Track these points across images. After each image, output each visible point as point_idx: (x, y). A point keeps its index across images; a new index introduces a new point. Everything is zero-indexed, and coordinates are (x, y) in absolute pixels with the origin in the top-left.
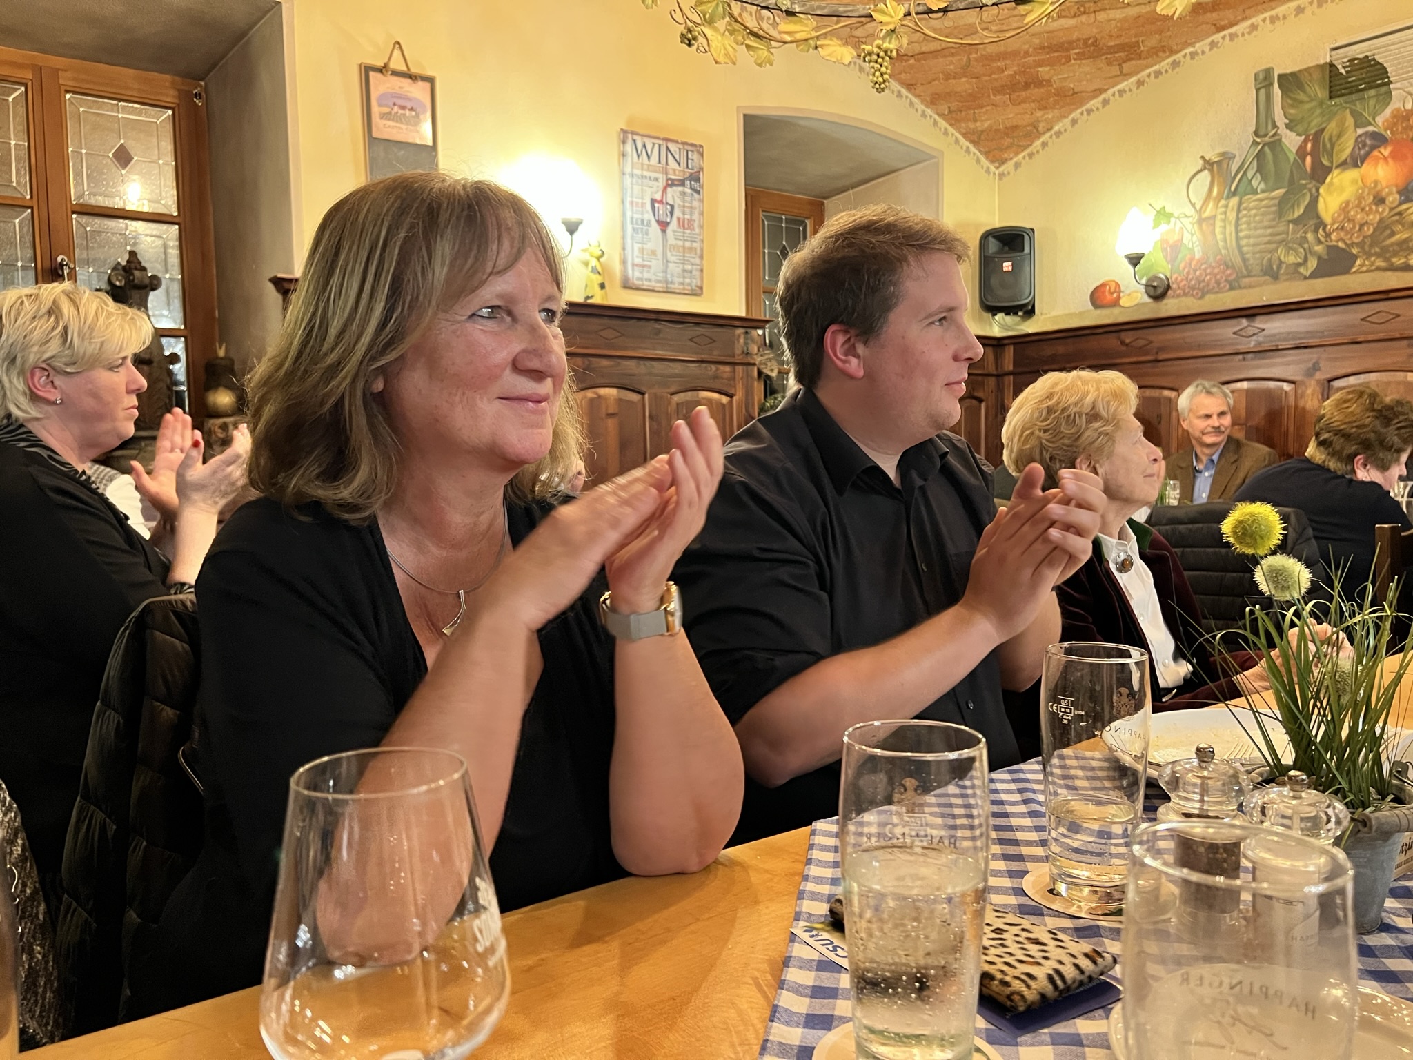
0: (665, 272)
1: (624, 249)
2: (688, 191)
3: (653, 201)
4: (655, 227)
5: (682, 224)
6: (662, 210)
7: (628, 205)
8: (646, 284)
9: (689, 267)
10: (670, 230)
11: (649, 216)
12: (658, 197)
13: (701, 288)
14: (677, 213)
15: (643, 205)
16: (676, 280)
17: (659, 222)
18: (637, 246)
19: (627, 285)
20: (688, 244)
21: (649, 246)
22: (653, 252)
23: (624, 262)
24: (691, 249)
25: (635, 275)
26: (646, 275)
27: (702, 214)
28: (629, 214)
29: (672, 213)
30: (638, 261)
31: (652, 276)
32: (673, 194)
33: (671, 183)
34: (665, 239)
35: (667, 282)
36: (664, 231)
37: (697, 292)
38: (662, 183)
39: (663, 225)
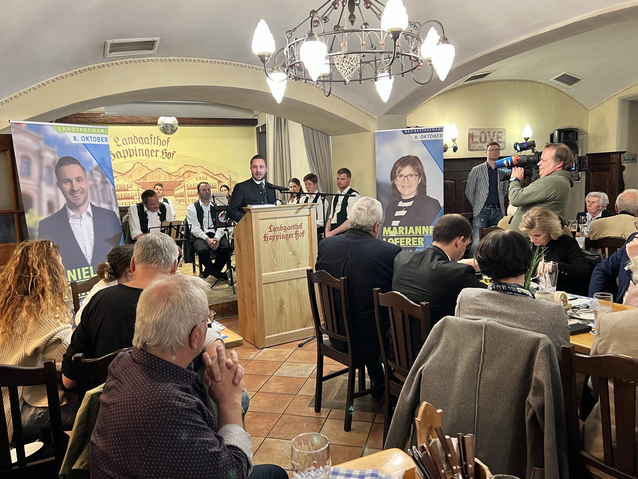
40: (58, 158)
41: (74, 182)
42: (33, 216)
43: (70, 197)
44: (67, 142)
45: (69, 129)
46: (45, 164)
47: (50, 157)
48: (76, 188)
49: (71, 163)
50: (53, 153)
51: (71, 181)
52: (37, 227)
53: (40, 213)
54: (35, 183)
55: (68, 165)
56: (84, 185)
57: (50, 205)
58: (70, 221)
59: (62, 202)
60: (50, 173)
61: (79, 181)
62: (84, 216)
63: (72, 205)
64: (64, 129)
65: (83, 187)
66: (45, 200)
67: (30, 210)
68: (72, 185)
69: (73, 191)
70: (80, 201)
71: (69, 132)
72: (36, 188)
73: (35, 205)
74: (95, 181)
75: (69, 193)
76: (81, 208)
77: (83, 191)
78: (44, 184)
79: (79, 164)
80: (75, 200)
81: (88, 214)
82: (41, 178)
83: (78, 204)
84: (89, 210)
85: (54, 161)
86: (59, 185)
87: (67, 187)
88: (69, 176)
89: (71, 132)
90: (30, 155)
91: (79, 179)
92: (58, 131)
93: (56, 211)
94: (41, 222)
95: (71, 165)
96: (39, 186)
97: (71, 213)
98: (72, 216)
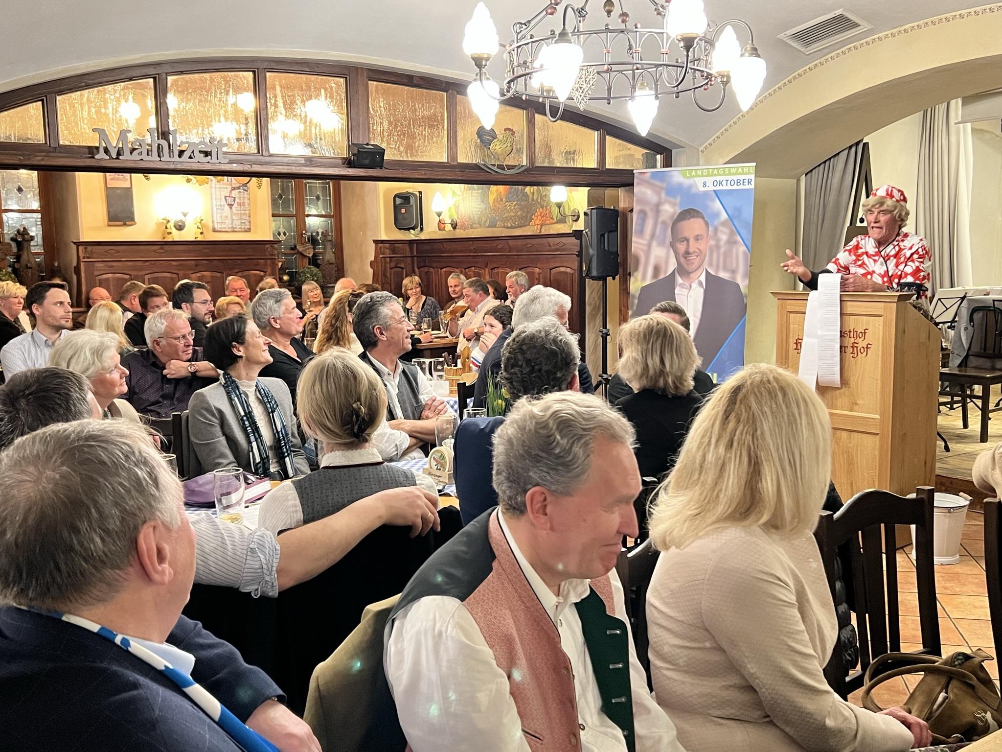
0: (232, 224)
1: (213, 217)
2: (242, 191)
3: (225, 197)
4: (227, 207)
5: (239, 204)
6: (230, 201)
7: (214, 200)
8: (224, 230)
9: (243, 221)
10: (234, 207)
11: (224, 202)
12: (228, 195)
13: (250, 229)
14: (237, 200)
15: (221, 199)
16: (238, 227)
17: (228, 205)
18: (219, 215)
19: (214, 231)
20: (243, 212)
21: (224, 214)
22: (226, 217)
23: (213, 222)
24: (244, 214)
25: (218, 227)
26: (223, 226)
27: (249, 199)
28: (214, 203)
29: (234, 200)
30: (219, 221)
31: (227, 225)
32: (235, 193)
33: (234, 189)
34: (231, 211)
35: (233, 228)
36: (231, 208)
37: (249, 230)
38: (229, 188)
39: (231, 206)
40: (679, 211)
41: (692, 241)
42: (636, 280)
43: (682, 260)
44: (694, 190)
45: (699, 172)
46: (660, 220)
47: (669, 210)
48: (691, 250)
49: (694, 217)
50: (674, 205)
51: (688, 240)
52: (637, 294)
53: (644, 278)
54: (645, 242)
55: (689, 219)
56: (702, 245)
57: (657, 270)
58: (676, 291)
59: (672, 265)
60: (665, 231)
61: (698, 240)
62: (694, 285)
63: (682, 270)
64: (694, 173)
65: (701, 248)
66: (652, 262)
67: (635, 274)
68: (688, 245)
69: (687, 253)
70: (694, 267)
71: (699, 176)
72: (645, 248)
73: (641, 268)
74: (718, 240)
75: (683, 255)
76: (691, 275)
77: (700, 253)
78: (654, 243)
79: (703, 218)
80: (687, 264)
81: (700, 284)
82: (653, 236)
83: (690, 270)
84: (703, 278)
85: (673, 216)
86: (672, 245)
87: (682, 247)
88: (686, 234)
89: (702, 176)
90: (647, 209)
91: (697, 238)
92: (685, 177)
93: (662, 276)
94: (643, 289)
95: (692, 219)
96: (649, 246)
97: (679, 280)
98: (680, 285)
